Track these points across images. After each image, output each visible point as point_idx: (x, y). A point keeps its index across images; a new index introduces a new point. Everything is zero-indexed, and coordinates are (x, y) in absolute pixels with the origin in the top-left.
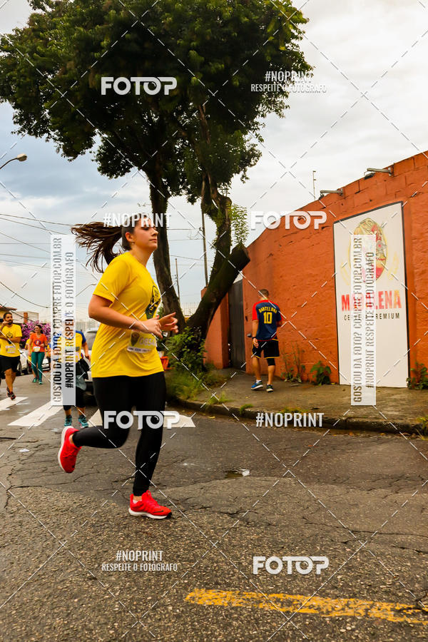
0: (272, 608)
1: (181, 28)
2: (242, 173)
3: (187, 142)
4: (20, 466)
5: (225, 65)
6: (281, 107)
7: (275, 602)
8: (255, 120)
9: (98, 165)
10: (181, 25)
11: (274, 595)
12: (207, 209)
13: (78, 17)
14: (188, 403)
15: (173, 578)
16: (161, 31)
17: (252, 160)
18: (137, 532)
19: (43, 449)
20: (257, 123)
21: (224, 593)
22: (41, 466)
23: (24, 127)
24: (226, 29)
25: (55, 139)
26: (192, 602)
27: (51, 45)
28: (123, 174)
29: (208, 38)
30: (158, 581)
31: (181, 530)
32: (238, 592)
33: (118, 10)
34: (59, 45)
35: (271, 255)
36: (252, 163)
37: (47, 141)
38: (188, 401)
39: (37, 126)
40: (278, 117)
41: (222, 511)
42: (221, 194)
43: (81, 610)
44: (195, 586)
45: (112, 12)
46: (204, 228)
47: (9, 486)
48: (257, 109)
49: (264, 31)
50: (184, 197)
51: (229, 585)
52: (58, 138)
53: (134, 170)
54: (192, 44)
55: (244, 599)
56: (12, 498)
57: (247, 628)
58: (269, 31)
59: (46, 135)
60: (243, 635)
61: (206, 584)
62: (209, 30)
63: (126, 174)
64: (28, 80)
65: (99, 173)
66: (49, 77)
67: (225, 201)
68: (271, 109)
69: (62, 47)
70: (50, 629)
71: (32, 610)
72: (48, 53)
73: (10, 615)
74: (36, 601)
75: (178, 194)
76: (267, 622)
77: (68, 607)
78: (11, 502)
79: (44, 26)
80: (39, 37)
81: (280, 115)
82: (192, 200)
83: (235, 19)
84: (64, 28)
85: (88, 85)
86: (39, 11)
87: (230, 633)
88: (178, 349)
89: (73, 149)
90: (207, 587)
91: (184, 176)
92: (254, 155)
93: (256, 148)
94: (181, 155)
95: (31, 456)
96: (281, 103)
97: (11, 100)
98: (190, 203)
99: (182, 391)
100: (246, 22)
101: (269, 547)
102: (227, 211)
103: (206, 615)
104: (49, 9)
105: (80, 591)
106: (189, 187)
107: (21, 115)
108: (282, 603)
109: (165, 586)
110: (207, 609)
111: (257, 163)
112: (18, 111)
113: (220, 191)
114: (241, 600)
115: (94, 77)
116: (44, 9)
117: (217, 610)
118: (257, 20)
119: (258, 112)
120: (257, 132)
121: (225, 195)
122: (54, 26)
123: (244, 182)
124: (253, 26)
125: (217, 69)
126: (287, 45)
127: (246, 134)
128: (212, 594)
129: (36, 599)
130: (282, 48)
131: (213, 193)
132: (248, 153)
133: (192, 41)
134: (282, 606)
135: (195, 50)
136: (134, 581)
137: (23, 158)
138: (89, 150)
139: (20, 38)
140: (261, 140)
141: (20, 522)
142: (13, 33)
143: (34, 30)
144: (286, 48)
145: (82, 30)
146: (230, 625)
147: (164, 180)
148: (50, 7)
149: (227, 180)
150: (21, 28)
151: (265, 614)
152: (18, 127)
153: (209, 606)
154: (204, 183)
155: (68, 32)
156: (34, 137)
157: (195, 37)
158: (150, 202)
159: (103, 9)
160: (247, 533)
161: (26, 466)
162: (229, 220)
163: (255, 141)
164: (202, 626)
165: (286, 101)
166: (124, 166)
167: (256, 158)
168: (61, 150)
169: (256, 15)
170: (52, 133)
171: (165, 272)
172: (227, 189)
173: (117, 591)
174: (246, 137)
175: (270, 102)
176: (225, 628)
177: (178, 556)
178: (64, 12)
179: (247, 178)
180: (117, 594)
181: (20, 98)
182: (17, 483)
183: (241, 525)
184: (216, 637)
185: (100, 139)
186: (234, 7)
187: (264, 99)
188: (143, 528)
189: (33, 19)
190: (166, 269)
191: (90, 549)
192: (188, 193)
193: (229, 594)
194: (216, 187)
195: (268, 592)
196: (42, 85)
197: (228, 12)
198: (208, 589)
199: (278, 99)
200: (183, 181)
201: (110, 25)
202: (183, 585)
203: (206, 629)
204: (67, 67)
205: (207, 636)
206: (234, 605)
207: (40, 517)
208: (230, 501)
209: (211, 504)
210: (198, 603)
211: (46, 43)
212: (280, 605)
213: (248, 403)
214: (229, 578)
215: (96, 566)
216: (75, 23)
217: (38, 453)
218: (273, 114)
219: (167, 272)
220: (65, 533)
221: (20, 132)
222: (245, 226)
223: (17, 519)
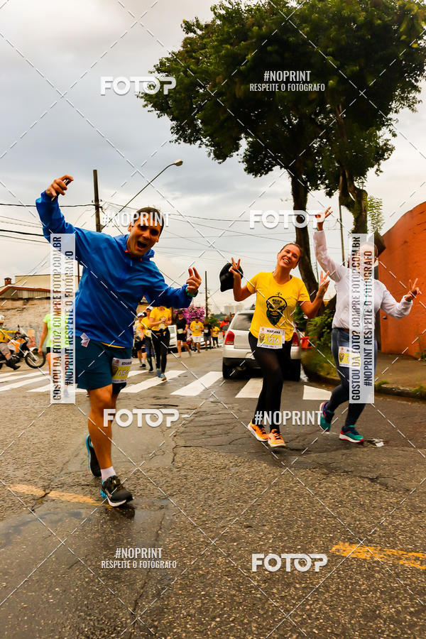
0: (412, 565)
1: (317, 36)
2: (376, 167)
3: (325, 140)
4: (182, 429)
5: (359, 66)
6: (414, 103)
7: (415, 560)
8: (389, 116)
9: (244, 165)
10: (318, 33)
11: (413, 554)
12: (344, 201)
13: (225, 36)
14: (328, 379)
15: (319, 532)
16: (300, 41)
17: (386, 154)
18: (286, 490)
19: (201, 416)
20: (390, 119)
21: (367, 548)
22: (200, 430)
23: (180, 136)
24: (359, 33)
25: (207, 145)
26: (338, 554)
27: (203, 63)
28: (267, 173)
29: (343, 43)
30: (306, 533)
31: (325, 491)
32: (379, 548)
33: (260, 27)
34: (209, 62)
35: (406, 242)
36: (386, 157)
37: (200, 147)
38: (328, 377)
39: (191, 135)
40: (410, 111)
41: (362, 475)
42: (358, 187)
43: (240, 552)
44: (339, 539)
45: (255, 28)
46: (341, 219)
47: (175, 446)
48: (390, 105)
49: (396, 31)
50: (322, 191)
51: (370, 541)
52: (209, 144)
53: (277, 168)
54: (328, 50)
55: (385, 555)
56: (177, 455)
57: (388, 580)
58: (401, 30)
59: (199, 142)
60: (385, 587)
61: (350, 539)
62: (344, 36)
63: (270, 173)
64: (183, 95)
65: (246, 173)
66: (201, 91)
67: (361, 194)
68: (404, 105)
69: (211, 64)
70: (214, 565)
71: (200, 549)
72: (199, 70)
73: (181, 551)
74: (202, 542)
75: (317, 188)
76: (407, 578)
77: (229, 549)
78: (177, 459)
79: (195, 47)
80: (191, 57)
81: (413, 110)
82: (330, 194)
83: (368, 24)
84: (213, 47)
85: (235, 95)
86: (191, 35)
87: (373, 583)
88: (319, 330)
89: (222, 153)
90: (351, 541)
91: (322, 172)
92: (387, 150)
93: (389, 143)
94: (319, 153)
95: (192, 421)
96: (414, 98)
97: (168, 115)
98: (328, 197)
99: (322, 367)
100: (379, 25)
101: (408, 511)
102: (363, 202)
103: (350, 566)
104: (199, 32)
105: (238, 536)
106: (327, 182)
107: (177, 126)
108: (422, 561)
109: (313, 538)
110: (351, 561)
111: (391, 157)
112: (175, 122)
113: (356, 184)
114: (382, 556)
115: (240, 87)
116: (195, 32)
117: (361, 563)
118: (389, 20)
119: (391, 109)
120: (391, 127)
121: (361, 188)
122: (204, 47)
123: (378, 175)
124: (386, 27)
125: (352, 71)
126: (419, 42)
127: (380, 129)
128: (355, 548)
129: (202, 540)
130: (415, 46)
131: (350, 186)
132: (382, 148)
133: (328, 48)
134: (421, 565)
135: (332, 56)
136: (285, 531)
137: (180, 164)
138: (237, 153)
139: (175, 60)
140: (394, 135)
141: (185, 476)
142: (170, 56)
143: (187, 52)
144: (419, 44)
145: (229, 47)
146: (373, 576)
147: (304, 177)
148: (201, 30)
149: (362, 173)
150: (176, 51)
151: (405, 570)
152: (175, 136)
153: (353, 558)
154: (341, 178)
155: (217, 50)
156: (189, 144)
157: (331, 43)
158: (291, 197)
159: (247, 26)
160: (387, 496)
161: (188, 430)
162: (366, 211)
163: (388, 136)
164: (347, 575)
165: (418, 96)
166: (267, 165)
167: (389, 152)
168: (212, 154)
169: (388, 16)
170: (204, 140)
171: (306, 261)
172: (363, 182)
173: (270, 539)
174: (379, 133)
175: (403, 99)
176: (368, 578)
177: (324, 513)
178: (212, 33)
179: (381, 172)
180: (271, 541)
181: (177, 112)
182: (182, 443)
183: (380, 489)
184: (360, 586)
185: (246, 142)
186: (366, 12)
187: (397, 96)
188: (291, 487)
189: (187, 42)
190: (306, 257)
191: (245, 502)
192: (326, 188)
193: (371, 550)
194: (353, 181)
195: (407, 551)
196: (195, 98)
197: (362, 17)
198: (351, 543)
199: (411, 95)
200: (321, 177)
201: (254, 40)
202: (329, 538)
203: (351, 578)
204: (217, 81)
205: (352, 584)
206: (375, 559)
207: (201, 472)
208: (370, 468)
209: (353, 469)
210: (343, 555)
211: (198, 61)
212: (419, 563)
213: (384, 380)
214: (370, 535)
215: (252, 516)
216: (222, 42)
217: (197, 419)
218: (406, 109)
219: (308, 261)
220: (223, 487)
221: (176, 141)
222: (380, 216)
223: (183, 473)
